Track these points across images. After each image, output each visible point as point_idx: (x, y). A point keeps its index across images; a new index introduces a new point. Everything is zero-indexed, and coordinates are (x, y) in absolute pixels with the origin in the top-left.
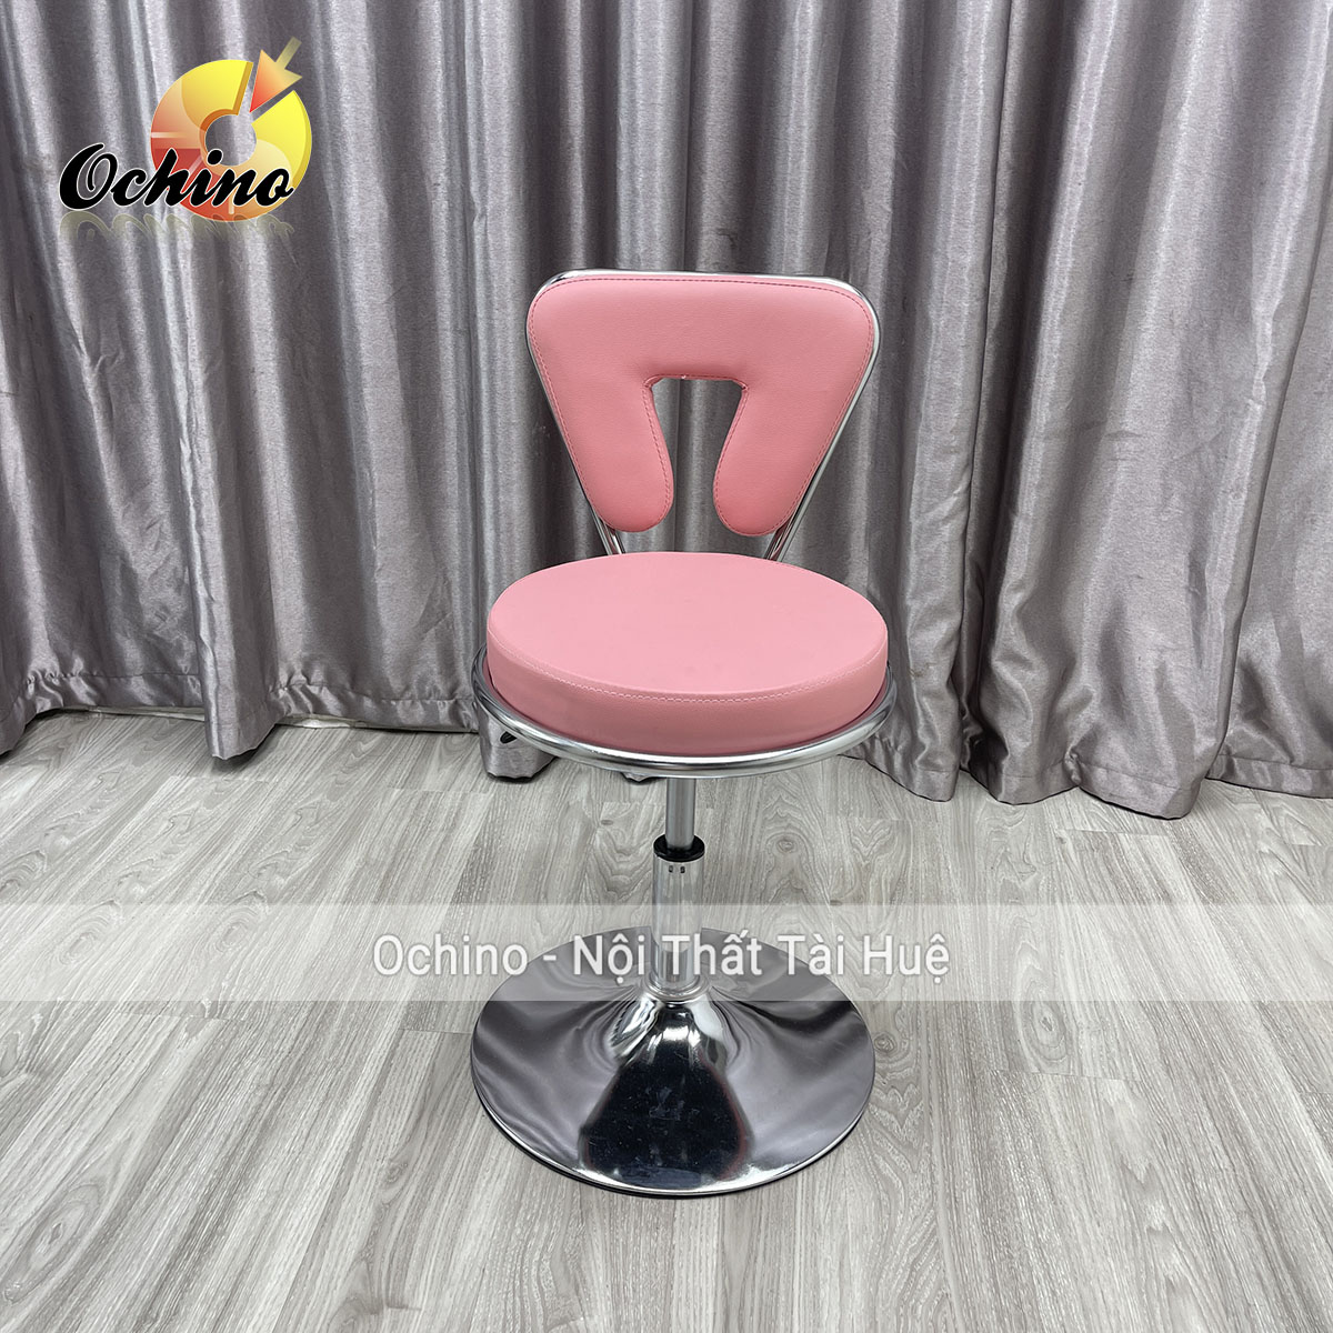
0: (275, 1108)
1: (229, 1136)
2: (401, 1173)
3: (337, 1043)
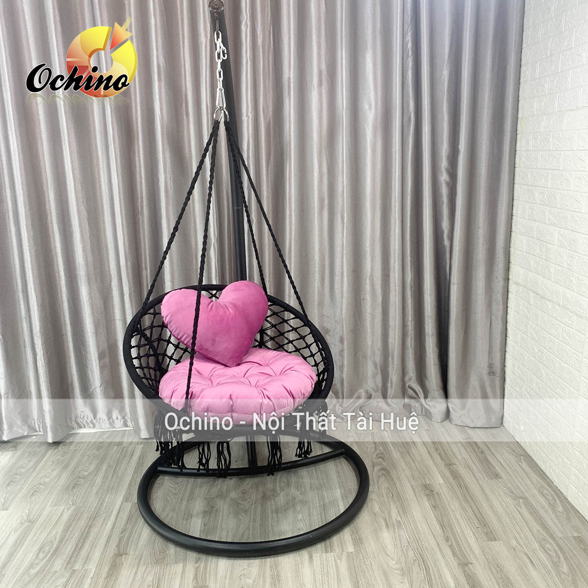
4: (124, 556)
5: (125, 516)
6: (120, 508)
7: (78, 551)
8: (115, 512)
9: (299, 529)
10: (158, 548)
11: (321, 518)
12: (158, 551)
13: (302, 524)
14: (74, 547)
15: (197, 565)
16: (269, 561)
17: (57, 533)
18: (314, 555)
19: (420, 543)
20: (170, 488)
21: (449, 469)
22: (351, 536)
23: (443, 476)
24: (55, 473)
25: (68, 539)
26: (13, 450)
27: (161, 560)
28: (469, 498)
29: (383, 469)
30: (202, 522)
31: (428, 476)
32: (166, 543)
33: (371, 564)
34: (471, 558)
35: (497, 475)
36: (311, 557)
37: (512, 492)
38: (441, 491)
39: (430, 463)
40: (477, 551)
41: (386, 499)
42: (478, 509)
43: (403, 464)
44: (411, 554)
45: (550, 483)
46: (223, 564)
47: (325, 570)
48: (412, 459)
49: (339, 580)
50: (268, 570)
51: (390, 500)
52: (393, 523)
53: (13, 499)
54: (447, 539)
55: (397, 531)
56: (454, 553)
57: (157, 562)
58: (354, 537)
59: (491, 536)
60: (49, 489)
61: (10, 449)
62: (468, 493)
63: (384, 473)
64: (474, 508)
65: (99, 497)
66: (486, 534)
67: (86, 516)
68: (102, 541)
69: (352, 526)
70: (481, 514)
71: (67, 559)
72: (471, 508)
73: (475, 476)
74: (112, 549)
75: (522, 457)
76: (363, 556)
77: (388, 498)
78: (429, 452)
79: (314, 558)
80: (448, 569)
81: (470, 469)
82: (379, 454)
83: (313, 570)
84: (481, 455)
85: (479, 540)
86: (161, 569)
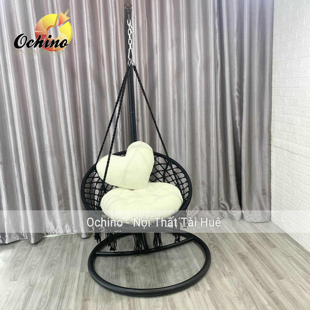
0: (66, 284)
1: (61, 288)
2: (85, 287)
3: (72, 276)
4: (88, 300)
5: (83, 279)
6: (80, 275)
7: (62, 300)
8: (77, 278)
9: (179, 280)
10: (106, 295)
11: (189, 274)
12: (106, 297)
13: (180, 277)
14: (59, 298)
15: (129, 303)
16: (167, 297)
17: (48, 291)
18: (190, 293)
19: (243, 282)
20: (104, 263)
21: (249, 244)
22: (207, 282)
23: (247, 248)
24: (39, 259)
25: (55, 294)
26: (12, 249)
27: (109, 301)
28: (263, 259)
29: (215, 246)
30: (126, 280)
31: (239, 248)
32: (109, 292)
33: (222, 296)
34: (272, 289)
35: (274, 246)
36: (189, 294)
37: (284, 254)
38: (248, 255)
39: (239, 242)
40: (275, 285)
41: (221, 262)
42: (269, 264)
43: (225, 243)
44: (241, 289)
45: (302, 248)
46: (143, 301)
47: (198, 300)
48: (229, 241)
49: (207, 305)
50: (168, 302)
51: (223, 262)
52: (227, 274)
53: (18, 275)
54: (257, 280)
55: (230, 277)
56: (263, 287)
57: (107, 303)
58: (209, 282)
59: (279, 277)
60: (37, 268)
61: (10, 248)
62: (262, 256)
63: (216, 248)
64: (267, 263)
65: (66, 271)
66: (277, 276)
67: (61, 281)
68: (74, 294)
69: (206, 276)
70: (271, 266)
71: (57, 304)
72: (266, 263)
73: (263, 247)
74: (80, 297)
75: (285, 236)
76: (216, 292)
77: (222, 261)
78: (237, 237)
79: (190, 294)
80: (262, 295)
81: (260, 244)
82: (211, 239)
83: (192, 301)
84: (264, 237)
85: (274, 279)
86: (110, 306)
